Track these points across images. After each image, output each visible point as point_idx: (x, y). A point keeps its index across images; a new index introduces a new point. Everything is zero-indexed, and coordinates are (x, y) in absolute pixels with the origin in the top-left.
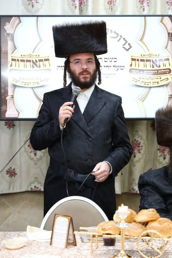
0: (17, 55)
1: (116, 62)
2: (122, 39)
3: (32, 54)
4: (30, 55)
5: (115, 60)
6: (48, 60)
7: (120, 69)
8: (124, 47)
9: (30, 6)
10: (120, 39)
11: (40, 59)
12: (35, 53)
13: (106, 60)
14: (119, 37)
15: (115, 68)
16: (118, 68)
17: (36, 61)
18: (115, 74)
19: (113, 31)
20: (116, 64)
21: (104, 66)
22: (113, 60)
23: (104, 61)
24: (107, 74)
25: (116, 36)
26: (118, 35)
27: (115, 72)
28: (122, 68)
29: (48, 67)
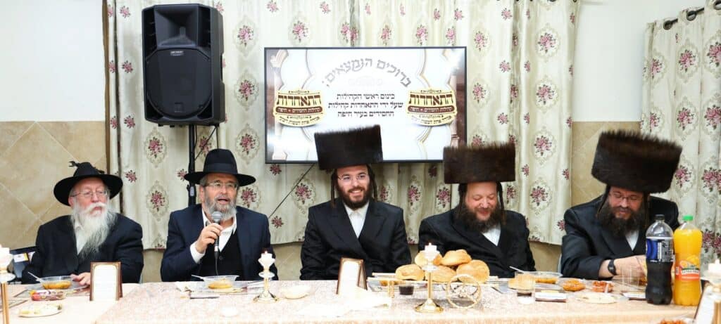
0: (284, 92)
1: (393, 98)
2: (400, 73)
3: (300, 90)
4: (299, 92)
5: (393, 96)
6: (318, 97)
7: (398, 106)
8: (402, 83)
9: (298, 40)
10: (397, 74)
11: (310, 95)
12: (304, 90)
13: (383, 97)
14: (397, 72)
15: (392, 105)
16: (396, 105)
17: (305, 98)
18: (393, 112)
19: (390, 64)
20: (394, 101)
21: (381, 104)
22: (390, 97)
23: (380, 98)
24: (384, 112)
25: (393, 70)
26: (395, 68)
27: (392, 110)
28: (400, 105)
29: (318, 105)
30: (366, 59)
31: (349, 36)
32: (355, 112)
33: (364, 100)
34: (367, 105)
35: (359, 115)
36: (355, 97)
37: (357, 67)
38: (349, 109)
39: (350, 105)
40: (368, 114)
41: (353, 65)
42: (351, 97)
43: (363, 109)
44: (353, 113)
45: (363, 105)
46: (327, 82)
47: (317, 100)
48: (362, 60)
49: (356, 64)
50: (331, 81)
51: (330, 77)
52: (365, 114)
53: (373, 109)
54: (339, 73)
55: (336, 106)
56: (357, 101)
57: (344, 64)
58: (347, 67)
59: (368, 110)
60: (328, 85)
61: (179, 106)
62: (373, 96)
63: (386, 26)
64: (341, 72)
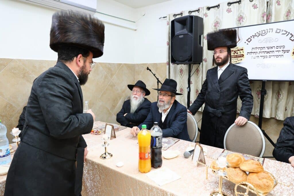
1: (284, 48)
2: (290, 34)
5: (284, 47)
6: (242, 50)
7: (286, 52)
8: (290, 39)
10: (288, 34)
11: (238, 49)
13: (277, 47)
14: (288, 33)
15: (283, 52)
16: (285, 51)
17: (236, 50)
18: (283, 55)
19: (284, 30)
20: (284, 49)
21: (276, 51)
22: (282, 48)
23: (276, 48)
24: (278, 55)
25: (285, 33)
26: (287, 32)
27: (283, 54)
28: (288, 51)
29: (242, 53)
30: (270, 29)
31: (265, 18)
32: (261, 56)
33: (267, 50)
34: (268, 52)
35: (263, 57)
36: (262, 48)
37: (264, 34)
38: (258, 55)
39: (258, 53)
40: (268, 57)
41: (262, 33)
42: (259, 49)
43: (266, 54)
44: (260, 57)
45: (266, 53)
46: (247, 42)
47: (242, 51)
48: (267, 30)
49: (264, 32)
50: (249, 42)
51: (249, 40)
52: (266, 57)
53: (271, 54)
54: (254, 38)
55: (251, 53)
56: (262, 50)
57: (257, 33)
58: (258, 34)
59: (268, 55)
60: (247, 44)
61: (181, 57)
62: (272, 48)
63: (289, 10)
64: (254, 37)
